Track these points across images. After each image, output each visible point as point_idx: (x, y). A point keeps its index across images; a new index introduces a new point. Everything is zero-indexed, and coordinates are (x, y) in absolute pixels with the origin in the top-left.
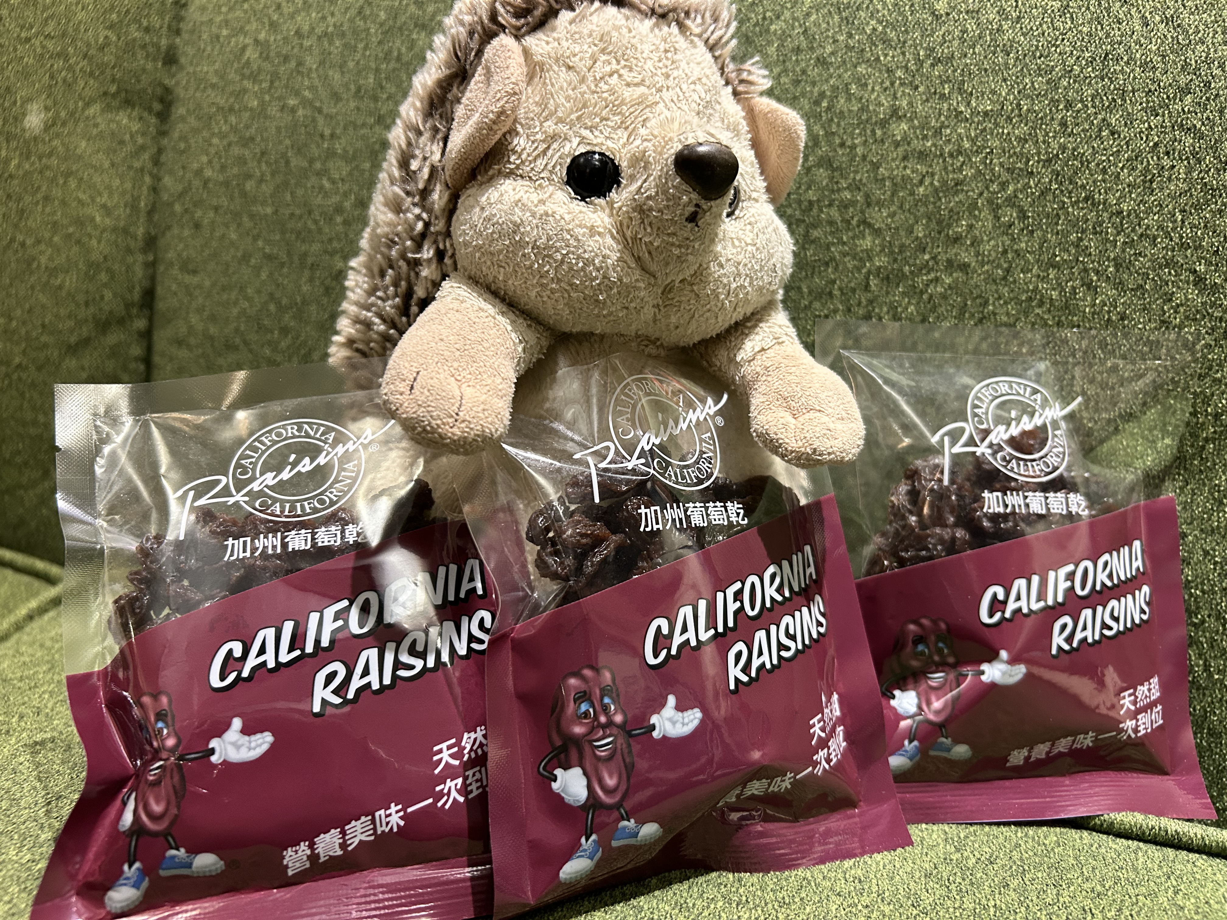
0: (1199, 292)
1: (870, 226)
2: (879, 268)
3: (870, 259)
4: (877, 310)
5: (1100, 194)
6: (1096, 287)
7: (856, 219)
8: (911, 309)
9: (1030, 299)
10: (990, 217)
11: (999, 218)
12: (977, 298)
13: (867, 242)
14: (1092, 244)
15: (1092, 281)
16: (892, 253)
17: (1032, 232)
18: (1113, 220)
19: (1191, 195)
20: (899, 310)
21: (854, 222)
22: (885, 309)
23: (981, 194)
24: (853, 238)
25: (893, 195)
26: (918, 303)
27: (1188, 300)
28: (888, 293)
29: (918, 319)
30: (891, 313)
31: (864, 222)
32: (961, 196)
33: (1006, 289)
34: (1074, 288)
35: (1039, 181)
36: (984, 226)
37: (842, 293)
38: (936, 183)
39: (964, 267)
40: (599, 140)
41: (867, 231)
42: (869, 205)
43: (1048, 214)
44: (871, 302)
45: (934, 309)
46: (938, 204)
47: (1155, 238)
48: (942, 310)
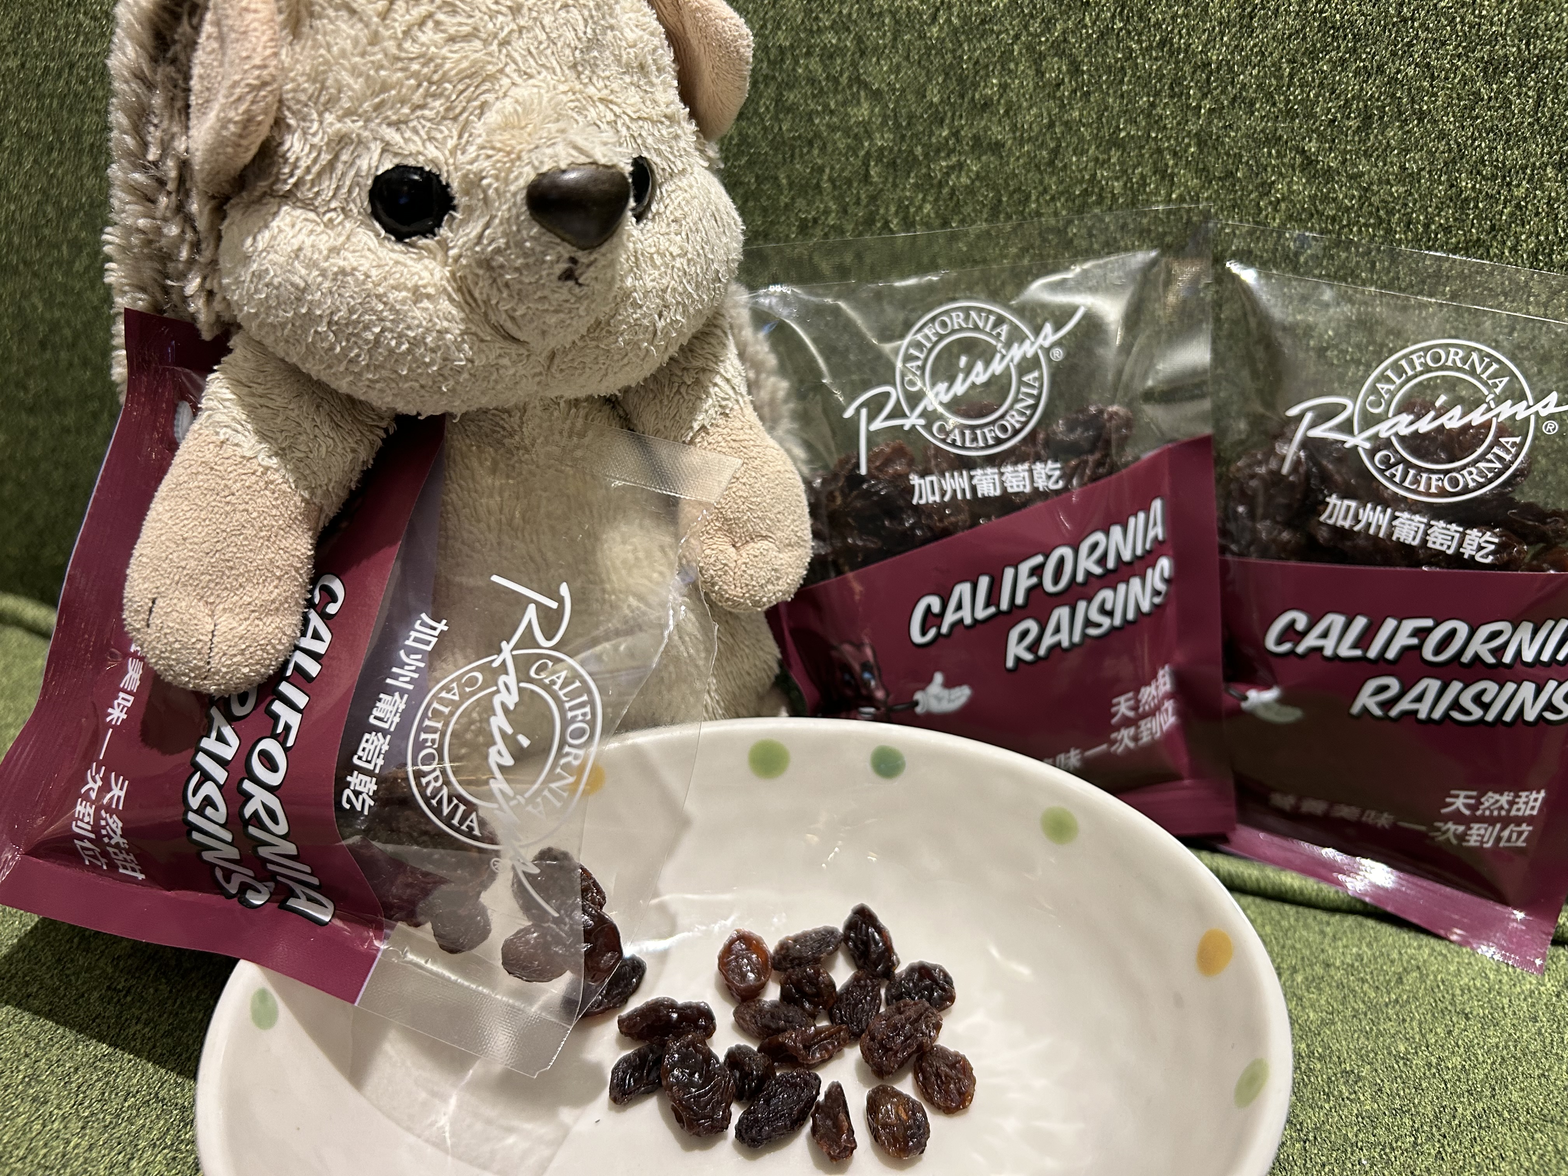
0: (1308, 181)
1: (866, 86)
2: (881, 149)
3: (870, 136)
4: (882, 211)
5: (1181, 37)
6: (1172, 175)
7: (846, 75)
8: (928, 208)
9: (1086, 193)
10: (1031, 72)
11: (1043, 75)
12: (1014, 191)
13: (863, 111)
14: (1167, 111)
15: (1166, 165)
16: (897, 125)
17: (1088, 93)
18: (1197, 77)
19: (1304, 38)
20: (912, 210)
21: (844, 80)
22: (893, 209)
23: (1017, 37)
24: (844, 104)
25: (895, 39)
26: (936, 200)
27: (1293, 192)
28: (895, 185)
29: (937, 222)
30: (901, 215)
31: (857, 80)
32: (991, 41)
33: (1054, 179)
34: (1143, 177)
35: (1098, 15)
36: (1021, 85)
37: (835, 187)
38: (955, 20)
39: (997, 147)
40: (413, 148)
41: (862, 93)
42: (863, 53)
43: (1110, 67)
44: (873, 199)
45: (957, 208)
46: (959, 53)
47: (1252, 104)
48: (967, 210)
